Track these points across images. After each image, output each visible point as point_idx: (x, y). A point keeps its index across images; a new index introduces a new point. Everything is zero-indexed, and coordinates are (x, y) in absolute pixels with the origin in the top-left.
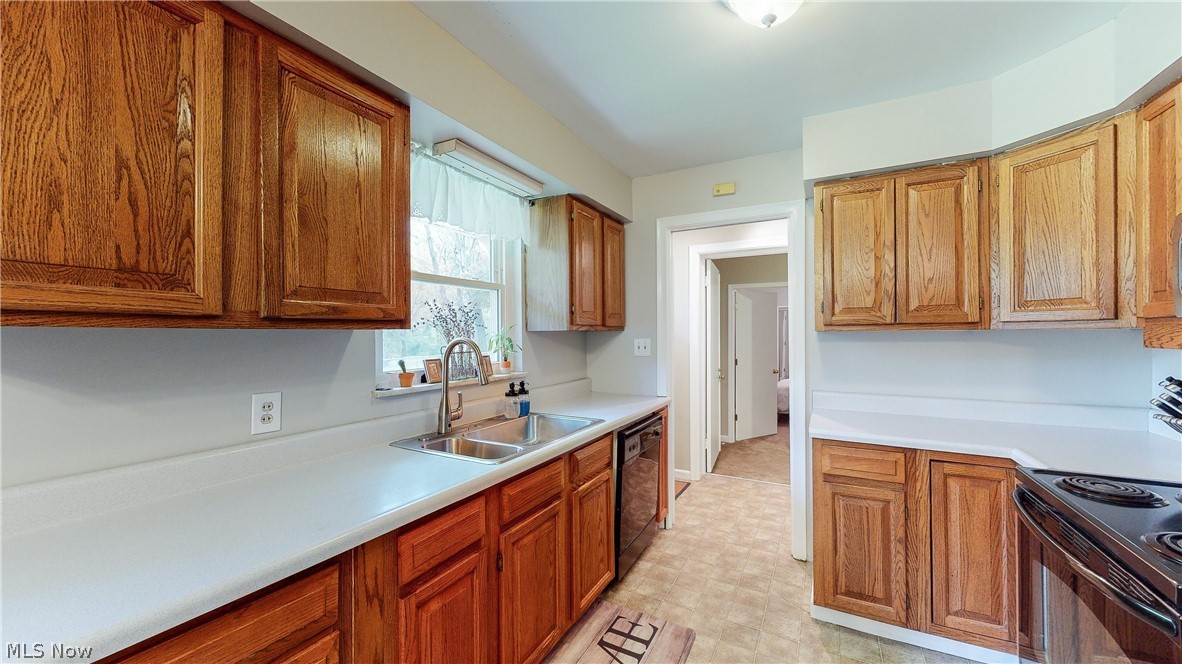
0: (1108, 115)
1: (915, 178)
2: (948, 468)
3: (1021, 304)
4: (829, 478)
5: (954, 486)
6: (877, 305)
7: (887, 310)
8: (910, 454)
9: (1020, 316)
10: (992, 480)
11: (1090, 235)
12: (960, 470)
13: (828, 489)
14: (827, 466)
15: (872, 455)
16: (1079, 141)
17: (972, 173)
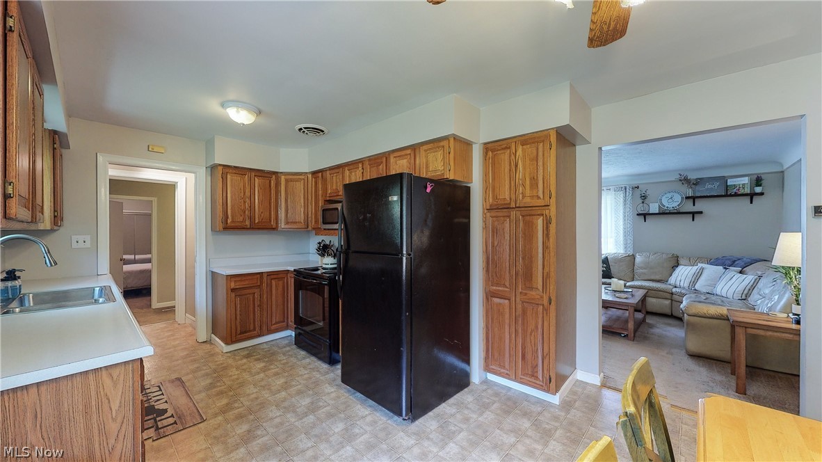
0: (306, 173)
1: (257, 174)
2: (272, 277)
3: (287, 223)
4: (233, 290)
5: (273, 282)
6: (244, 221)
7: (248, 223)
8: (261, 274)
9: (287, 226)
10: (282, 278)
11: (303, 204)
12: (275, 276)
13: (233, 295)
14: (233, 285)
15: (250, 277)
16: (301, 177)
17: (274, 177)
